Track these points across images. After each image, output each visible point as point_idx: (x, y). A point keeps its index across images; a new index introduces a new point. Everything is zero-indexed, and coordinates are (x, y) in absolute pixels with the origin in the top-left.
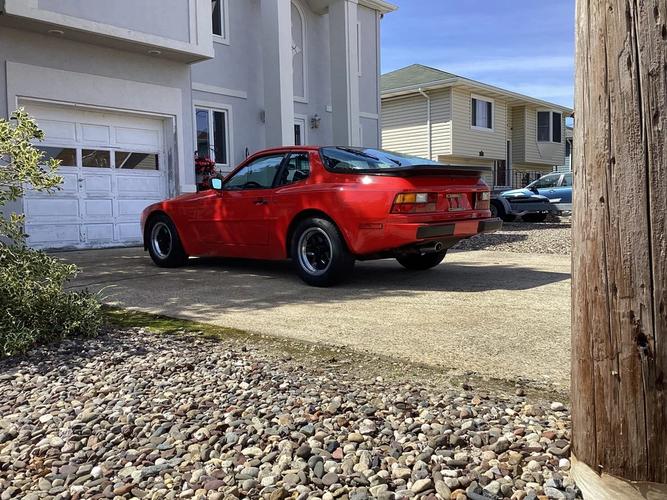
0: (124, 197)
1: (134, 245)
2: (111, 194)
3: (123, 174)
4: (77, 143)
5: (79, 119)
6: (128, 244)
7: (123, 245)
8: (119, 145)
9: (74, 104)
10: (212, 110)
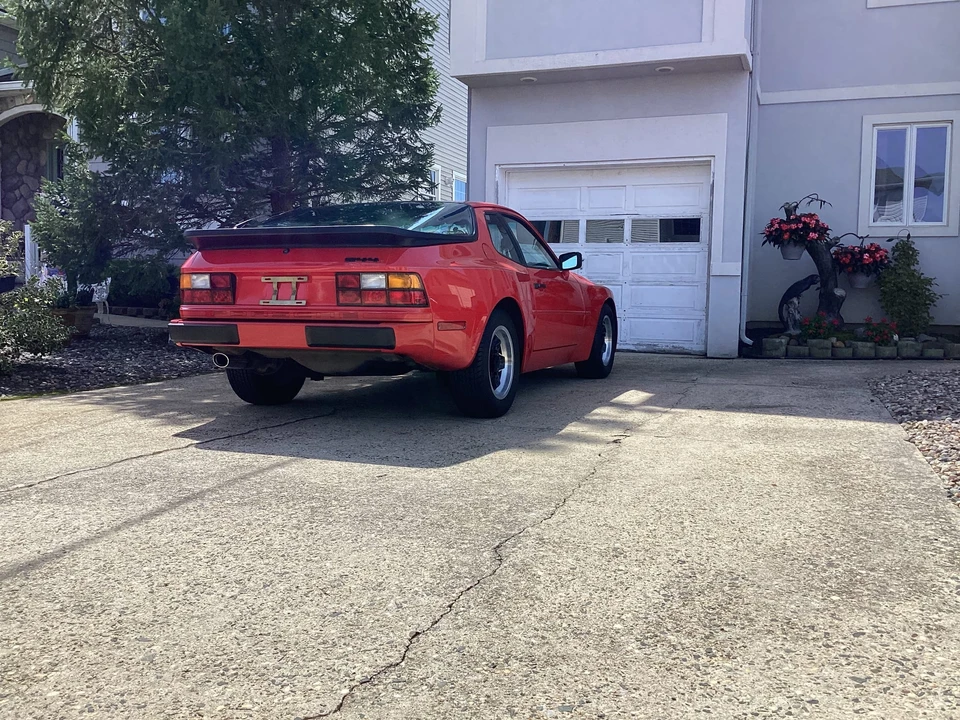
0: (639, 282)
1: (651, 350)
2: (621, 278)
3: (641, 250)
4: (581, 214)
5: (585, 181)
6: (641, 348)
7: (633, 348)
8: (639, 211)
9: (562, 165)
10: (915, 127)
